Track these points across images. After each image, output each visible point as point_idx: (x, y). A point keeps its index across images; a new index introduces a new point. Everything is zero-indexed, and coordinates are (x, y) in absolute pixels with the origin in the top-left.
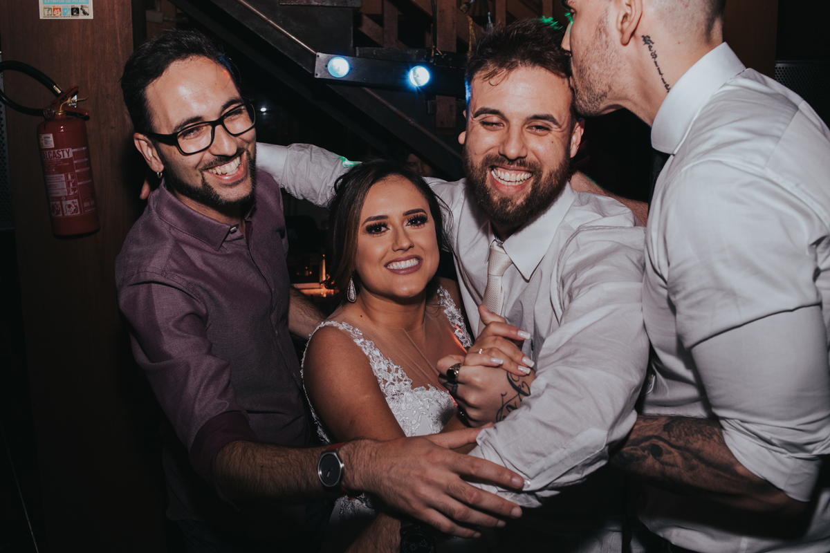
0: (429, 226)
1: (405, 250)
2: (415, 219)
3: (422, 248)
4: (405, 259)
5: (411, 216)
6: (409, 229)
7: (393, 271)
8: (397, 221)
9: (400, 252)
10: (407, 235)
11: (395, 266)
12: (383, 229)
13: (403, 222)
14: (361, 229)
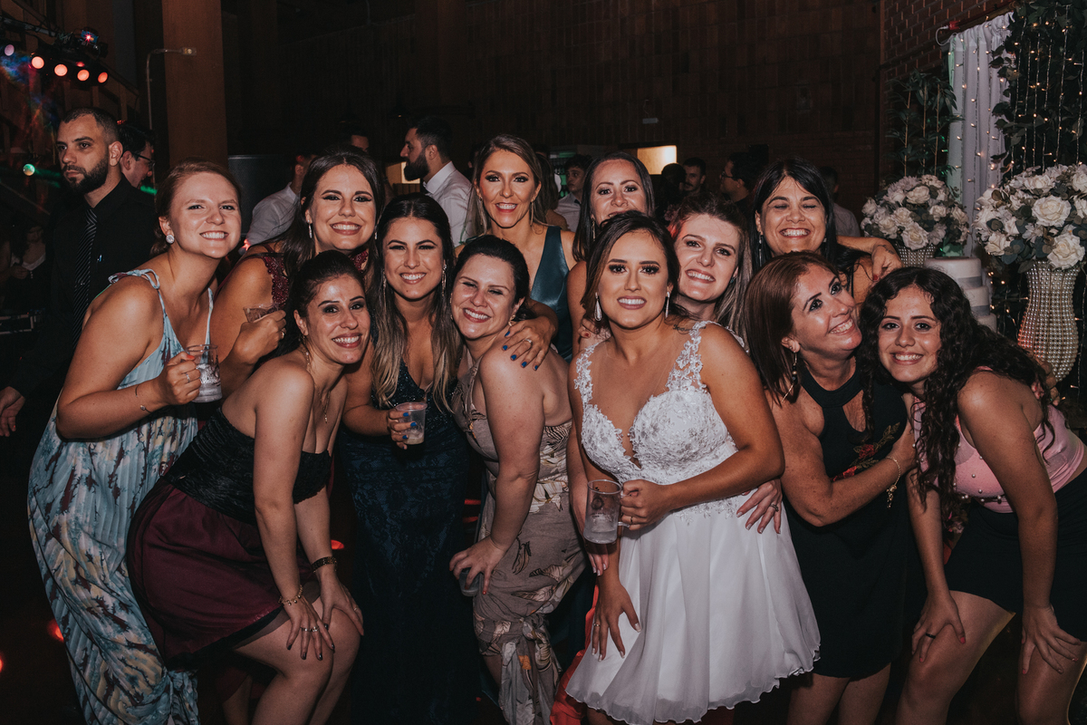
0: (661, 276)
1: (633, 291)
2: (650, 269)
3: (648, 293)
4: (632, 298)
5: (646, 265)
6: (643, 276)
7: (622, 305)
8: (634, 268)
9: (629, 292)
10: (637, 280)
11: (623, 301)
12: (623, 270)
13: (638, 269)
14: (607, 266)
